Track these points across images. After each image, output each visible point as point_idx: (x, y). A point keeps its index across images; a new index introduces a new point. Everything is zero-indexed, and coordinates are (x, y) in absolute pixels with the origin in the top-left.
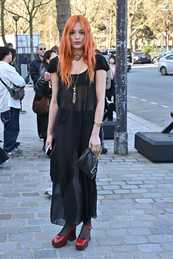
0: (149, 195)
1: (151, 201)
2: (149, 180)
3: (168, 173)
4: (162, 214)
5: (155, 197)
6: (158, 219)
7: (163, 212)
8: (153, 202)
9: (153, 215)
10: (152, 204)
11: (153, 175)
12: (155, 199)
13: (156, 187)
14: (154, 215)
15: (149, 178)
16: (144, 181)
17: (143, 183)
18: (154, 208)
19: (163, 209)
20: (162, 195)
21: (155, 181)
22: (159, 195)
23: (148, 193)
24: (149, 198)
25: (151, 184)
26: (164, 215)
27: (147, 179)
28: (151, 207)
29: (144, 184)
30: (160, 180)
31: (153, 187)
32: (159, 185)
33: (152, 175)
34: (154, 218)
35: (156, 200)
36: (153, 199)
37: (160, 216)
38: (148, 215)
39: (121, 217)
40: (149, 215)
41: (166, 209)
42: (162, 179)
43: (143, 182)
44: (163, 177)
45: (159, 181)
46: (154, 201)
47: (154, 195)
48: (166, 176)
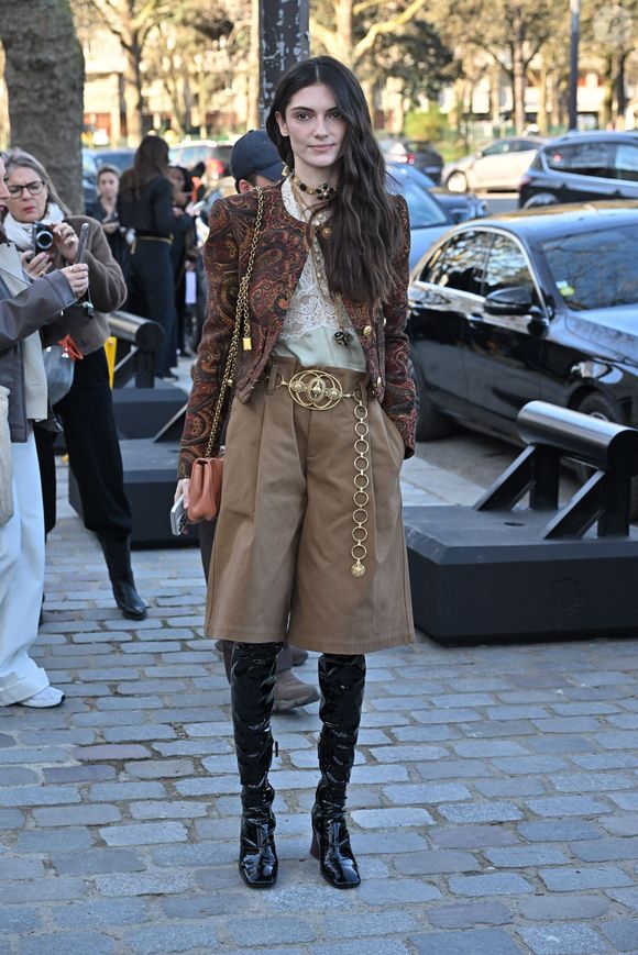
0: (415, 792)
1: (425, 814)
2: (414, 722)
3: (506, 691)
4: (467, 873)
5: (441, 799)
6: (450, 897)
7: (473, 864)
8: (431, 822)
9: (427, 878)
10: (424, 830)
11: (435, 700)
12: (442, 810)
13: (445, 753)
14: (435, 879)
15: (414, 715)
16: (393, 730)
17: (389, 741)
18: (436, 848)
19: (476, 851)
20: (473, 790)
21: (446, 727)
22: (460, 792)
23: (412, 782)
24: (412, 805)
25: (426, 742)
26: (478, 878)
27: (406, 721)
28: (420, 843)
29: (395, 742)
30: (467, 723)
31: (435, 757)
32: (462, 748)
33: (432, 703)
34: (433, 893)
35: (444, 813)
36: (432, 808)
37: (459, 884)
38: (407, 881)
39: (283, 893)
40: (412, 881)
41: (489, 853)
42: (476, 717)
43: (391, 735)
44: (481, 710)
45: (465, 726)
46: (436, 815)
47: (438, 793)
48: (492, 702)
